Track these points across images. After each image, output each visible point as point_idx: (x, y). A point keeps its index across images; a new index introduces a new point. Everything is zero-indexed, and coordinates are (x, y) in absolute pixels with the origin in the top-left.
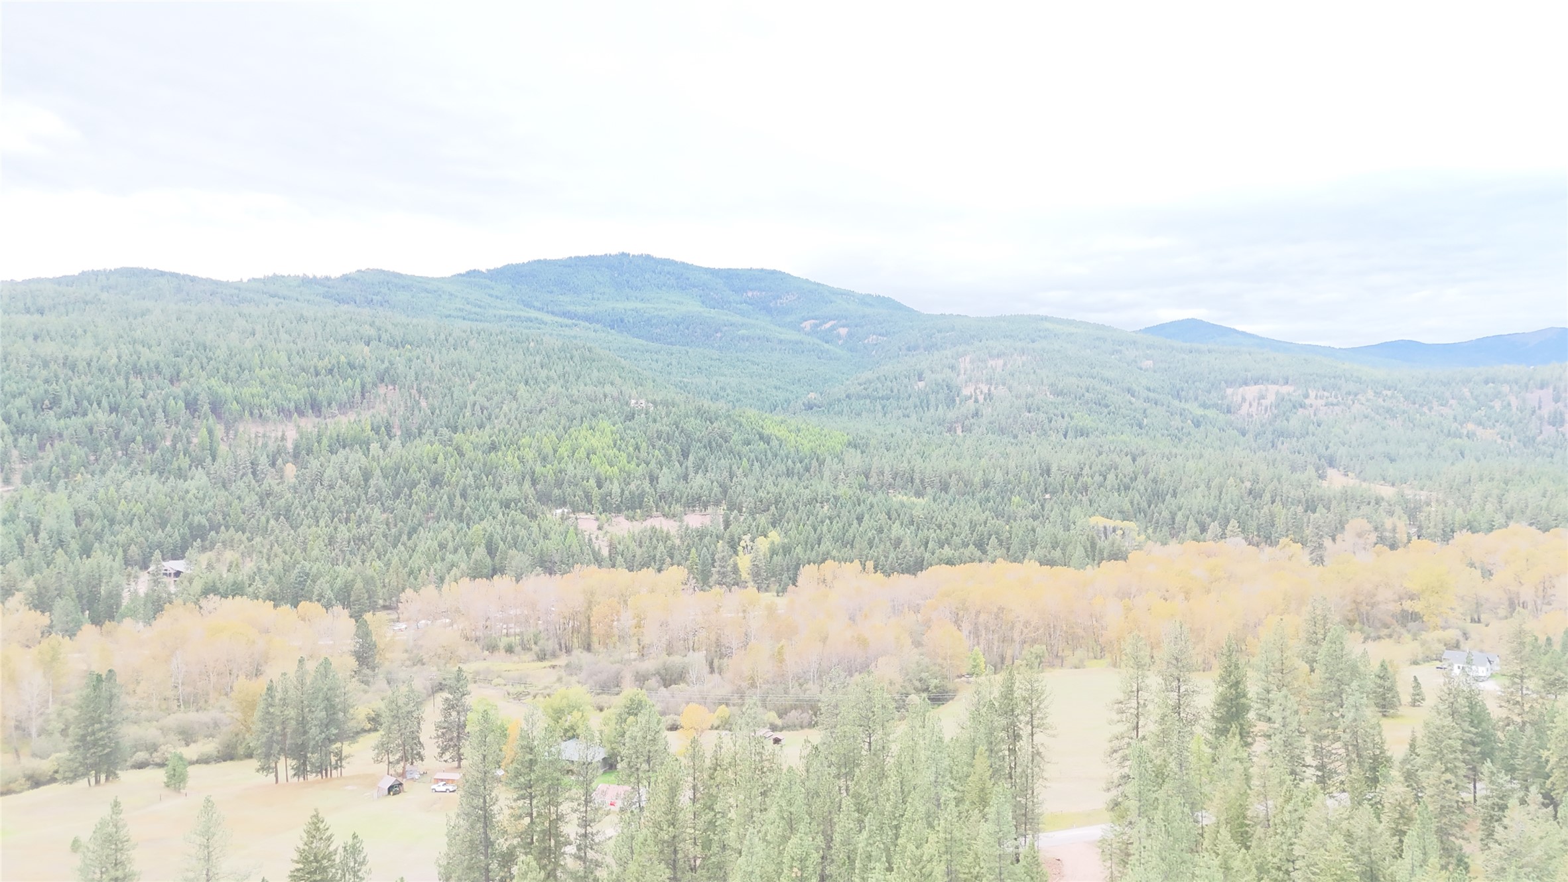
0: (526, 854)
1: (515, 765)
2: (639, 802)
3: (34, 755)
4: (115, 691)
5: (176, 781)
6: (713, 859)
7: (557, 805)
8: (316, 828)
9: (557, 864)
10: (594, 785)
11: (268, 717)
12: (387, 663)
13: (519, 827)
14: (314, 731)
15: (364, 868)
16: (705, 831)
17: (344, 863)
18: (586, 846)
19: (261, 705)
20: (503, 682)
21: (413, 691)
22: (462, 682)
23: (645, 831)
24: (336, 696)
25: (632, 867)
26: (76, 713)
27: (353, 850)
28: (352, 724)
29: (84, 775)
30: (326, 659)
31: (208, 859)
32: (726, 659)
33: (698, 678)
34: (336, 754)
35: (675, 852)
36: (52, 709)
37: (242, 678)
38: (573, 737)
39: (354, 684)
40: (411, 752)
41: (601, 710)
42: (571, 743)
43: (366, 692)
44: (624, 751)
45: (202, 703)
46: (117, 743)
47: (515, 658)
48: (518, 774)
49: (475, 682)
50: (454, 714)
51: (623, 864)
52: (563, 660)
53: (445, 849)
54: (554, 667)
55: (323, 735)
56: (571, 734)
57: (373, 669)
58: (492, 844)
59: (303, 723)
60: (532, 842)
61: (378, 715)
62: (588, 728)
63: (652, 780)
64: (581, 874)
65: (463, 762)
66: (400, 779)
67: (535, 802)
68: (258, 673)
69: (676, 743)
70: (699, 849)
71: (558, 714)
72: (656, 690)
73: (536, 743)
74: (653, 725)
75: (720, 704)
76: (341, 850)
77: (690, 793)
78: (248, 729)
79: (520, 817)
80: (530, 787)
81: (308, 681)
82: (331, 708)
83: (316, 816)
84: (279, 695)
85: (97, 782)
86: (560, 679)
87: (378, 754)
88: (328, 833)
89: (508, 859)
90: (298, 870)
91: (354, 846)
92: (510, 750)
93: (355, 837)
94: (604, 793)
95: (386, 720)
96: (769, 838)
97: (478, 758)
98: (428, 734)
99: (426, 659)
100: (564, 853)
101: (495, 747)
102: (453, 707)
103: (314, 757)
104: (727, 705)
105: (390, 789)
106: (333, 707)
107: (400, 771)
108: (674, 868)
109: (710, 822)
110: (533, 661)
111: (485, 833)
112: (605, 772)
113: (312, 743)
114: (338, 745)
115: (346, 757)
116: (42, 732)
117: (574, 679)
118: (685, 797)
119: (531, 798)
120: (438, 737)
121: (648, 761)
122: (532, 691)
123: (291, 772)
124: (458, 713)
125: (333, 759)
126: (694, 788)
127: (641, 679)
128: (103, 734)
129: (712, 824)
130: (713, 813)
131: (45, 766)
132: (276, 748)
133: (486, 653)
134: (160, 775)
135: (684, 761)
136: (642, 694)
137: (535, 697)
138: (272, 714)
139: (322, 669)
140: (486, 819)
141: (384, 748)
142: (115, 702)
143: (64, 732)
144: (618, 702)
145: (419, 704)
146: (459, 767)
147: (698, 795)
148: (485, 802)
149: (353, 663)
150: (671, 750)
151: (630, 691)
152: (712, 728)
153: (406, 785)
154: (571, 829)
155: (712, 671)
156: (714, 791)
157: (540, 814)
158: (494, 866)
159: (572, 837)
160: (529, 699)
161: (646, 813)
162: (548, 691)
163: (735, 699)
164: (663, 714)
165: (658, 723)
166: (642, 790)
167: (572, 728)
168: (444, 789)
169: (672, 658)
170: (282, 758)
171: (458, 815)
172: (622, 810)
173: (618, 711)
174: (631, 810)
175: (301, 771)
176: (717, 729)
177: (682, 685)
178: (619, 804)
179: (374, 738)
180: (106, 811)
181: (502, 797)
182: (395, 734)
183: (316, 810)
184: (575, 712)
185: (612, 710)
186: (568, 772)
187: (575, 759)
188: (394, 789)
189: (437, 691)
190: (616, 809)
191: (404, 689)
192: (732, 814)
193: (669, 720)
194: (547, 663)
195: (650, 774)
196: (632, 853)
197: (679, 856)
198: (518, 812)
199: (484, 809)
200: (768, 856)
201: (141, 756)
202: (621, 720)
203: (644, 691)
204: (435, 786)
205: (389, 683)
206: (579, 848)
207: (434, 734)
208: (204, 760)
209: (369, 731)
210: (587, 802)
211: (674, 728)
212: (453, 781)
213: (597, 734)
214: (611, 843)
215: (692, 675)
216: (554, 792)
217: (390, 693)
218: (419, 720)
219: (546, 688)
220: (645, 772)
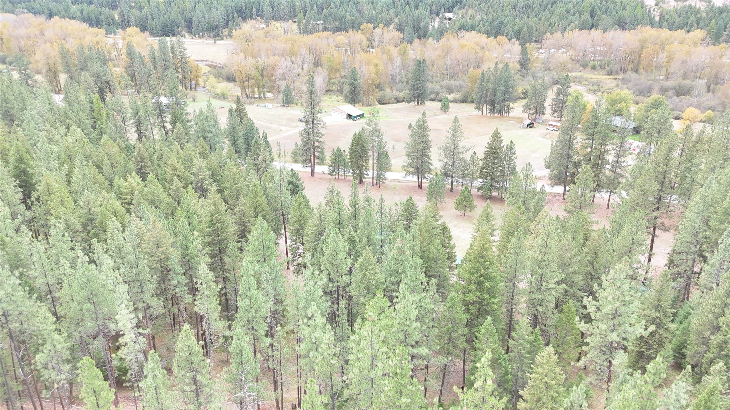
0: (586, 164)
1: (587, 124)
2: (650, 151)
3: (397, 90)
4: (425, 68)
5: (445, 108)
6: (685, 185)
7: (606, 145)
8: (496, 136)
9: (600, 171)
10: (626, 139)
11: (481, 86)
12: (533, 68)
13: (585, 152)
14: (499, 95)
15: (514, 156)
16: (684, 172)
17: (506, 152)
18: (617, 167)
19: (479, 81)
20: (588, 83)
21: (544, 83)
22: (567, 81)
23: (649, 165)
24: (510, 81)
25: (639, 180)
26: (411, 76)
27: (511, 147)
28: (515, 94)
29: (414, 100)
30: (507, 63)
31: (455, 140)
32: (719, 86)
33: (698, 94)
34: (507, 107)
35: (665, 178)
36: (403, 73)
37: (472, 68)
38: (620, 115)
39: (517, 76)
40: (540, 110)
41: (637, 104)
42: (618, 118)
43: (523, 81)
44: (646, 126)
45: (456, 77)
46: (425, 90)
47: (596, 73)
48: (588, 129)
49: (574, 82)
50: (562, 96)
51: (635, 178)
52: (620, 77)
53: (549, 155)
54: (615, 79)
55: (503, 98)
56: (619, 113)
57: (527, 70)
58: (571, 157)
59: (495, 91)
60: (590, 160)
61: (527, 92)
62: (628, 111)
63: (659, 142)
64: (612, 178)
65: (563, 119)
66: (533, 122)
67: (594, 142)
68: (478, 67)
69: (677, 126)
70: (678, 180)
71: (613, 103)
72: (671, 97)
73: (600, 115)
74: (666, 115)
75: (709, 109)
76: (505, 147)
77: (679, 152)
78: (473, 91)
79: (586, 148)
80: (593, 135)
81: (499, 73)
82: (507, 86)
83: (497, 131)
84: (486, 77)
85: (418, 104)
86: (617, 86)
87: (525, 109)
88: (501, 139)
89: (577, 165)
90: (488, 151)
91: (511, 146)
92: (586, 117)
93: (512, 142)
94: (631, 144)
95: (530, 94)
96: (722, 181)
97: (570, 118)
98: (548, 103)
99: (552, 68)
100: (605, 167)
101: (579, 114)
102: (561, 93)
103: (498, 107)
104: (713, 111)
105: (528, 125)
106: (508, 85)
107: (533, 118)
108: (662, 185)
109: (688, 168)
110: (605, 75)
111: (569, 151)
112: (633, 134)
113: (498, 100)
114: (508, 103)
115: (511, 108)
116: (400, 81)
117: (625, 86)
118: (676, 153)
119: (593, 140)
120: (553, 105)
121: (659, 133)
122: (602, 90)
123: (488, 111)
124: (564, 96)
125: (506, 109)
126: (683, 150)
127: (664, 91)
128: (420, 85)
129: (689, 169)
130: (690, 164)
131: (401, 95)
132: (483, 100)
133: (581, 68)
134: (439, 105)
135: (680, 136)
136: (663, 98)
137: (603, 93)
138: (483, 85)
139: (505, 68)
140: (570, 146)
141: (527, 107)
142: (425, 72)
143: (407, 82)
144: (648, 100)
145: (546, 89)
146: (561, 120)
147: (684, 154)
148: (570, 138)
149: (518, 66)
150: (674, 129)
151: (655, 96)
152: (701, 121)
153: (535, 125)
154: (610, 158)
155: (708, 90)
156: (694, 153)
157: (596, 148)
158: (570, 166)
159: (610, 161)
160: (600, 94)
161: (652, 157)
162: (610, 91)
163: (720, 108)
164: (673, 110)
165: (669, 114)
166: (652, 146)
167: (620, 110)
168: (552, 129)
169: (685, 81)
170: (485, 105)
171: (557, 142)
172: (639, 153)
173: (647, 105)
174: (643, 154)
175: (492, 111)
176: (703, 122)
177: (688, 97)
178: (638, 150)
179: (523, 102)
180: (420, 116)
181: (579, 137)
182: (533, 102)
183: (497, 128)
184: (623, 103)
185: (644, 104)
186: (614, 131)
187: (619, 125)
188: (530, 126)
189: (555, 84)
190: (636, 152)
191: (540, 81)
192: (702, 167)
193: (675, 113)
194: (612, 77)
195: (659, 139)
196: (641, 174)
197: (666, 180)
198: (586, 145)
199: (570, 141)
200: (719, 190)
201: (433, 96)
202: (648, 110)
203: (664, 97)
204: (548, 127)
205: (533, 78)
206: (613, 167)
207: (551, 104)
208: (455, 101)
209: (522, 98)
210: (621, 147)
211: (677, 118)
212: (557, 126)
213: (633, 115)
214: (630, 168)
215: (695, 92)
216: (605, 140)
217: (533, 82)
218: (545, 97)
219: (609, 89)
220: (655, 137)
